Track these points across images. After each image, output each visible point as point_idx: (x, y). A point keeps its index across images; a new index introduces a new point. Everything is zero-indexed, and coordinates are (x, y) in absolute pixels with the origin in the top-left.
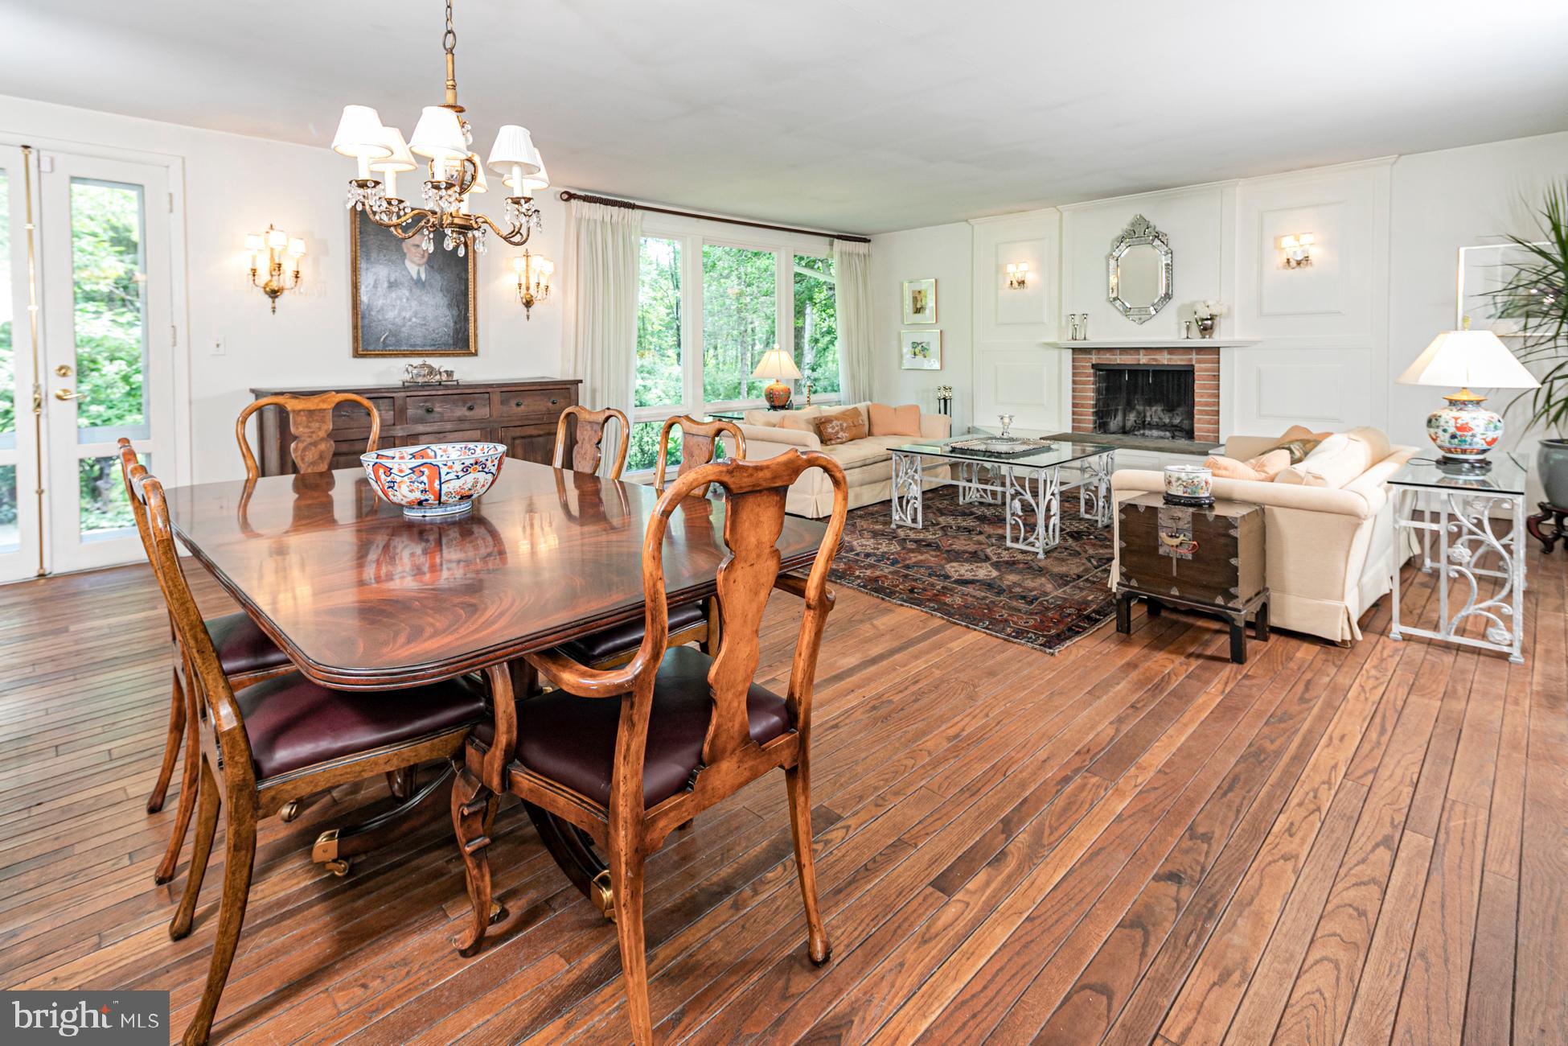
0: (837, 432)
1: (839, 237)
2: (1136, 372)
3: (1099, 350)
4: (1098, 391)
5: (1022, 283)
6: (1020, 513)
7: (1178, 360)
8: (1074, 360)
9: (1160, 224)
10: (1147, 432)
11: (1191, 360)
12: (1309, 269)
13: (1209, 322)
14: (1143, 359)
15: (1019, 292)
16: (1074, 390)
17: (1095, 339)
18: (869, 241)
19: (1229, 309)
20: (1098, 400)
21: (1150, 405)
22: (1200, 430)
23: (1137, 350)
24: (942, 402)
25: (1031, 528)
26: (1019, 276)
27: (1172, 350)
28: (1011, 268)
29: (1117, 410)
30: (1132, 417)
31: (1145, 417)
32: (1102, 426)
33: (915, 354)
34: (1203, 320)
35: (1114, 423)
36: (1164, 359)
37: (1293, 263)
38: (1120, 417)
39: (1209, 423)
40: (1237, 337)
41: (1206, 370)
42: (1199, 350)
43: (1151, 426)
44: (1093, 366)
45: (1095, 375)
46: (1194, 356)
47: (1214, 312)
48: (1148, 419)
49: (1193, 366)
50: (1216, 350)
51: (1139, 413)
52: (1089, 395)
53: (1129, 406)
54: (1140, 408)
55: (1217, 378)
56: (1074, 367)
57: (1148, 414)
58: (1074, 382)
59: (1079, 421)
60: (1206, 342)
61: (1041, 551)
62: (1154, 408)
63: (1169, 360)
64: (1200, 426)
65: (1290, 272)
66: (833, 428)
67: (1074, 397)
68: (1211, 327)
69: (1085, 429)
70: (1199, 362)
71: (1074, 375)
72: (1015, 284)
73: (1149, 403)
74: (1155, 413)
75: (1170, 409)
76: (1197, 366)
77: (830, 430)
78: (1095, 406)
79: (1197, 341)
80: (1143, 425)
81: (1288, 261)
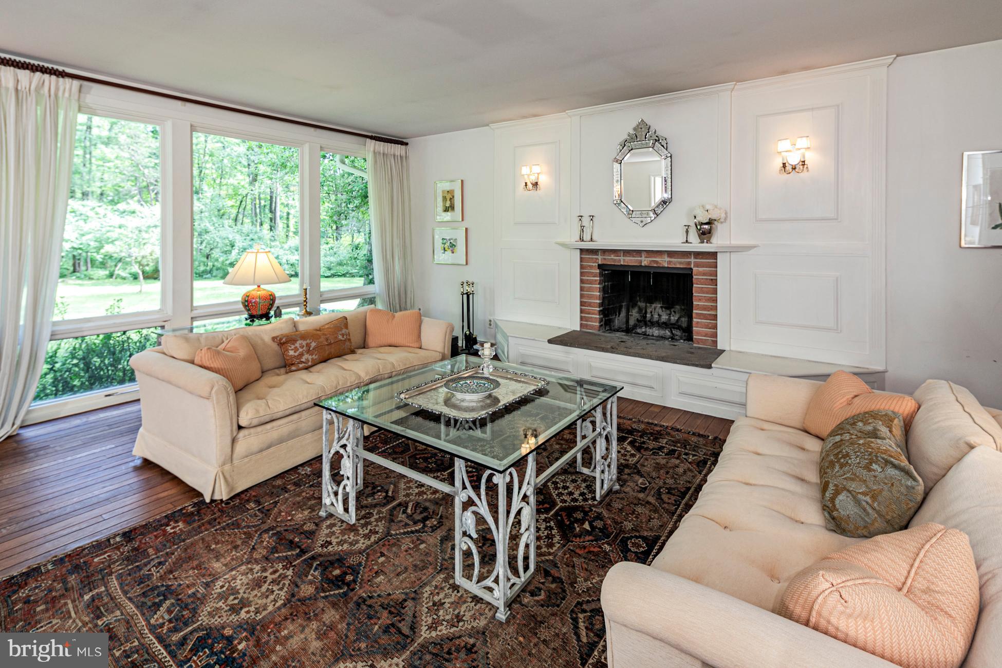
0: (301, 355)
1: (371, 138)
2: (640, 274)
3: (604, 251)
4: (604, 290)
5: (536, 184)
6: (475, 536)
7: (678, 263)
8: (582, 260)
9: (661, 126)
10: (649, 331)
11: (689, 263)
12: (804, 175)
13: (706, 227)
14: (645, 261)
15: (533, 192)
16: (582, 289)
17: (602, 242)
18: (407, 144)
19: (726, 213)
20: (604, 298)
21: (651, 303)
22: (698, 333)
23: (639, 252)
24: (465, 296)
25: (489, 559)
26: (533, 179)
27: (671, 254)
28: (525, 170)
29: (621, 307)
30: (635, 314)
31: (646, 313)
32: (607, 322)
33: (444, 250)
34: (702, 224)
35: (619, 321)
36: (664, 262)
37: (789, 168)
38: (623, 314)
39: (707, 327)
40: (735, 242)
41: (704, 274)
42: (698, 254)
43: (652, 324)
44: (600, 266)
45: (601, 275)
46: (692, 260)
47: (714, 217)
48: (648, 316)
49: (691, 269)
50: (714, 255)
51: (640, 310)
52: (596, 294)
53: (632, 304)
54: (642, 304)
55: (714, 282)
56: (582, 267)
57: (649, 311)
58: (582, 281)
59: (587, 319)
60: (705, 247)
61: (501, 604)
62: (654, 306)
63: (669, 262)
64: (699, 329)
65: (785, 176)
66: (296, 350)
67: (582, 296)
68: (710, 232)
69: (592, 327)
70: (697, 265)
71: (582, 274)
72: (530, 186)
73: (650, 301)
74: (657, 311)
75: (668, 306)
76: (695, 269)
77: (291, 353)
78: (601, 305)
79: (696, 244)
80: (644, 321)
81: (784, 165)
